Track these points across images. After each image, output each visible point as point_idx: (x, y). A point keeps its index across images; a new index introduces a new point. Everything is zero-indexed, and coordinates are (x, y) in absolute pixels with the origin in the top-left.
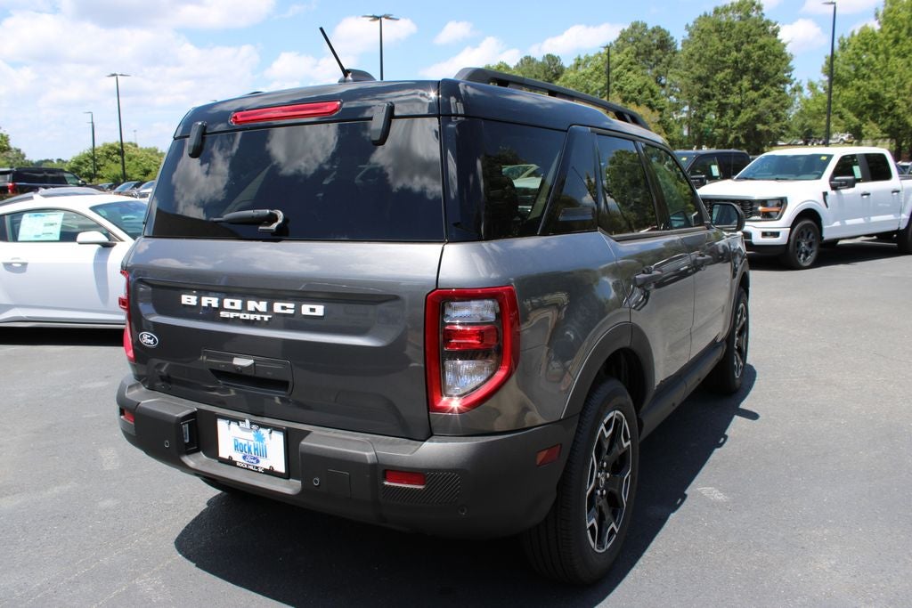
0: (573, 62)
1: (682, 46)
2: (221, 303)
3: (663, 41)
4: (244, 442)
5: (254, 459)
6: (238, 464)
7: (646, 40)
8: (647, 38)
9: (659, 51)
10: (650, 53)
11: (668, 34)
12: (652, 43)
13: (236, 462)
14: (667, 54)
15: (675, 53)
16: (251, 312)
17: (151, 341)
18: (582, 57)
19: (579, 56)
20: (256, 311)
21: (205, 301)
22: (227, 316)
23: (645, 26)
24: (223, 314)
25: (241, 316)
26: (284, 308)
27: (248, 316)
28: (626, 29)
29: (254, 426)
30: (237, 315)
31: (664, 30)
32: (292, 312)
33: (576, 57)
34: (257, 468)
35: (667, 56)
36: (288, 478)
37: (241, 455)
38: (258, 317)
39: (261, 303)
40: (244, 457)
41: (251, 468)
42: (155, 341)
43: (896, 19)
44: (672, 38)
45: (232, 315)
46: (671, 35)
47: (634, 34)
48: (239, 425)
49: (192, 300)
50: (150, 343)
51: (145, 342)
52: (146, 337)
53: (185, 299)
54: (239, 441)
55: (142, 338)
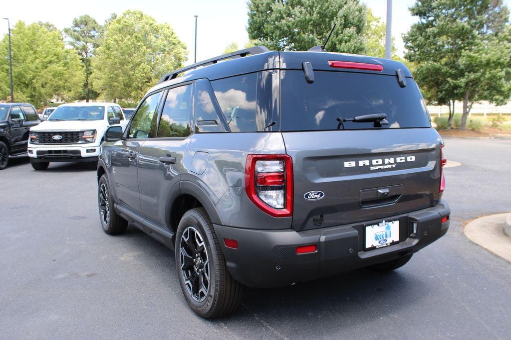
2: (371, 163)
4: (380, 234)
5: (385, 240)
6: (377, 247)
13: (376, 247)
16: (387, 164)
17: (318, 196)
20: (389, 164)
21: (361, 163)
22: (375, 169)
24: (372, 168)
25: (382, 167)
26: (401, 160)
27: (385, 167)
29: (386, 223)
30: (380, 167)
32: (404, 161)
34: (387, 244)
37: (378, 241)
38: (390, 166)
39: (391, 159)
40: (380, 242)
41: (384, 246)
42: (322, 195)
45: (377, 168)
48: (378, 225)
49: (353, 164)
50: (316, 198)
51: (311, 198)
52: (313, 195)
53: (347, 164)
54: (378, 234)
55: (307, 196)
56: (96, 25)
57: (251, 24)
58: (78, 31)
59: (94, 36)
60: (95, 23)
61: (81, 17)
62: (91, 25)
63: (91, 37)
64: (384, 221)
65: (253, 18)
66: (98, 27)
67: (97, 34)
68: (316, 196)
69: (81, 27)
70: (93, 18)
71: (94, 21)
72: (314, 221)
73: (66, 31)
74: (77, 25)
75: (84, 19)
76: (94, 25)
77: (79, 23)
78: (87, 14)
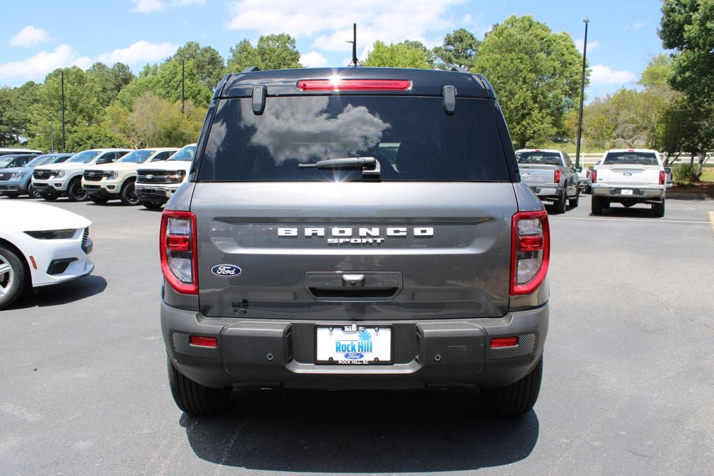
0: (142, 70)
1: (228, 64)
2: (328, 232)
3: (213, 58)
4: (347, 343)
5: (358, 354)
6: (340, 362)
7: (199, 57)
8: (200, 55)
9: (210, 66)
10: (203, 67)
11: (218, 53)
12: (204, 59)
13: (337, 361)
14: (216, 68)
15: (222, 68)
16: (363, 237)
17: (232, 272)
18: (151, 66)
19: (148, 65)
20: (369, 236)
22: (337, 242)
23: (198, 45)
24: (330, 240)
25: (352, 241)
26: (396, 231)
27: (359, 241)
28: (183, 47)
29: (360, 328)
30: (348, 240)
31: (214, 50)
32: (404, 234)
33: (145, 65)
34: (362, 361)
35: (216, 70)
36: (392, 364)
37: (344, 354)
38: (370, 240)
39: (373, 229)
40: (346, 356)
41: (355, 363)
42: (237, 271)
43: (383, 57)
44: (220, 57)
45: (341, 241)
46: (220, 54)
47: (190, 52)
48: (343, 329)
49: (294, 232)
50: (229, 274)
51: (221, 274)
52: (224, 269)
53: (282, 231)
54: (342, 343)
55: (215, 270)
56: (474, 41)
57: (665, 25)
58: (451, 51)
59: (470, 56)
60: (473, 39)
61: (456, 32)
62: (467, 41)
63: (466, 58)
64: (354, 326)
65: (669, 16)
66: (476, 44)
67: (473, 53)
68: (228, 271)
69: (455, 45)
70: (470, 32)
71: (471, 36)
72: (233, 306)
73: (437, 50)
74: (449, 43)
75: (458, 35)
76: (470, 41)
77: (452, 40)
78: (463, 28)
